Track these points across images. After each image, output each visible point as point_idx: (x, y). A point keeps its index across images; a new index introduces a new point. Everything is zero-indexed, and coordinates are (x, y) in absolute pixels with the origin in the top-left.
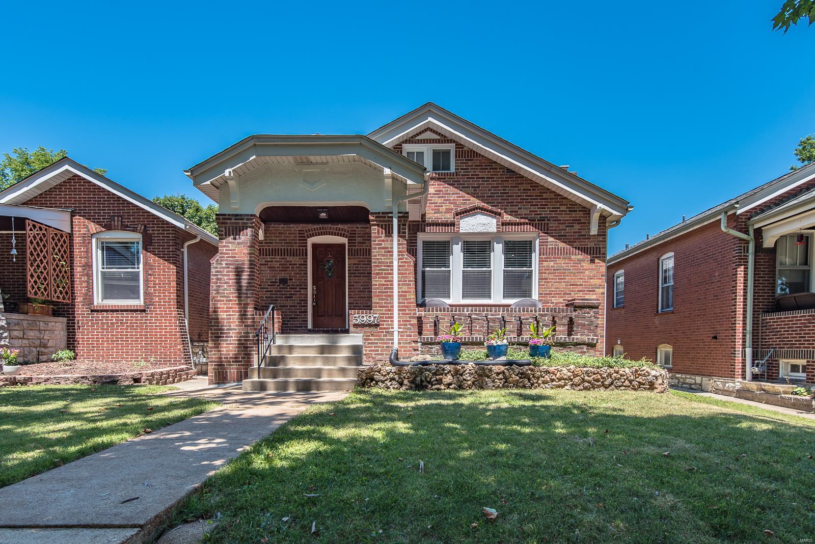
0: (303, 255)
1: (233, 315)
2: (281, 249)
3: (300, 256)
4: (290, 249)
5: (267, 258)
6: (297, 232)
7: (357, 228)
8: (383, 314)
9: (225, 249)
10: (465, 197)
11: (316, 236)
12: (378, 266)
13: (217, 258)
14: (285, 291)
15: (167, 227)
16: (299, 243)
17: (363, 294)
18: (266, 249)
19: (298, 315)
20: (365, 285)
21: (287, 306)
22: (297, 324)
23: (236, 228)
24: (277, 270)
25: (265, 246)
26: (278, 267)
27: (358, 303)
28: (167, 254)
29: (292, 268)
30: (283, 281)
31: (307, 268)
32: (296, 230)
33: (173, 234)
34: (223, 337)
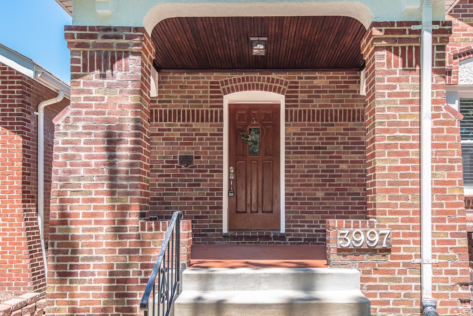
0: (216, 121)
1: (96, 230)
2: (184, 111)
3: (211, 121)
4: (198, 111)
5: (162, 125)
6: (209, 85)
7: (300, 78)
8: (399, 227)
9: (82, 96)
10: (466, 30)
11: (237, 90)
12: (387, 131)
13: (68, 114)
14: (188, 176)
15: (10, 78)
16: (211, 102)
17: (309, 180)
18: (161, 111)
19: (208, 213)
20: (311, 167)
21: (191, 199)
22: (206, 226)
23: (106, 57)
24: (177, 144)
25: (158, 106)
26: (178, 139)
27: (300, 194)
28: (10, 119)
29: (200, 139)
30: (186, 160)
31: (222, 139)
32: (207, 83)
33: (19, 87)
34: (75, 274)
